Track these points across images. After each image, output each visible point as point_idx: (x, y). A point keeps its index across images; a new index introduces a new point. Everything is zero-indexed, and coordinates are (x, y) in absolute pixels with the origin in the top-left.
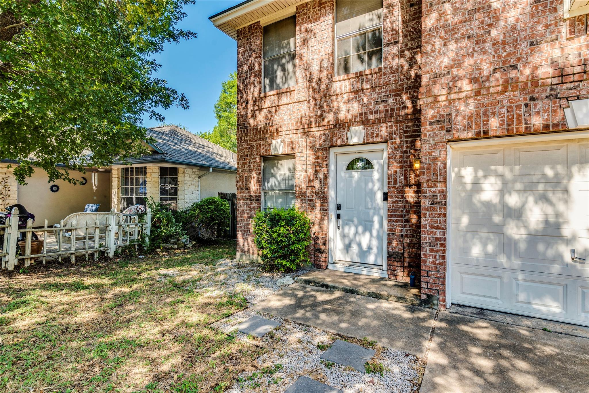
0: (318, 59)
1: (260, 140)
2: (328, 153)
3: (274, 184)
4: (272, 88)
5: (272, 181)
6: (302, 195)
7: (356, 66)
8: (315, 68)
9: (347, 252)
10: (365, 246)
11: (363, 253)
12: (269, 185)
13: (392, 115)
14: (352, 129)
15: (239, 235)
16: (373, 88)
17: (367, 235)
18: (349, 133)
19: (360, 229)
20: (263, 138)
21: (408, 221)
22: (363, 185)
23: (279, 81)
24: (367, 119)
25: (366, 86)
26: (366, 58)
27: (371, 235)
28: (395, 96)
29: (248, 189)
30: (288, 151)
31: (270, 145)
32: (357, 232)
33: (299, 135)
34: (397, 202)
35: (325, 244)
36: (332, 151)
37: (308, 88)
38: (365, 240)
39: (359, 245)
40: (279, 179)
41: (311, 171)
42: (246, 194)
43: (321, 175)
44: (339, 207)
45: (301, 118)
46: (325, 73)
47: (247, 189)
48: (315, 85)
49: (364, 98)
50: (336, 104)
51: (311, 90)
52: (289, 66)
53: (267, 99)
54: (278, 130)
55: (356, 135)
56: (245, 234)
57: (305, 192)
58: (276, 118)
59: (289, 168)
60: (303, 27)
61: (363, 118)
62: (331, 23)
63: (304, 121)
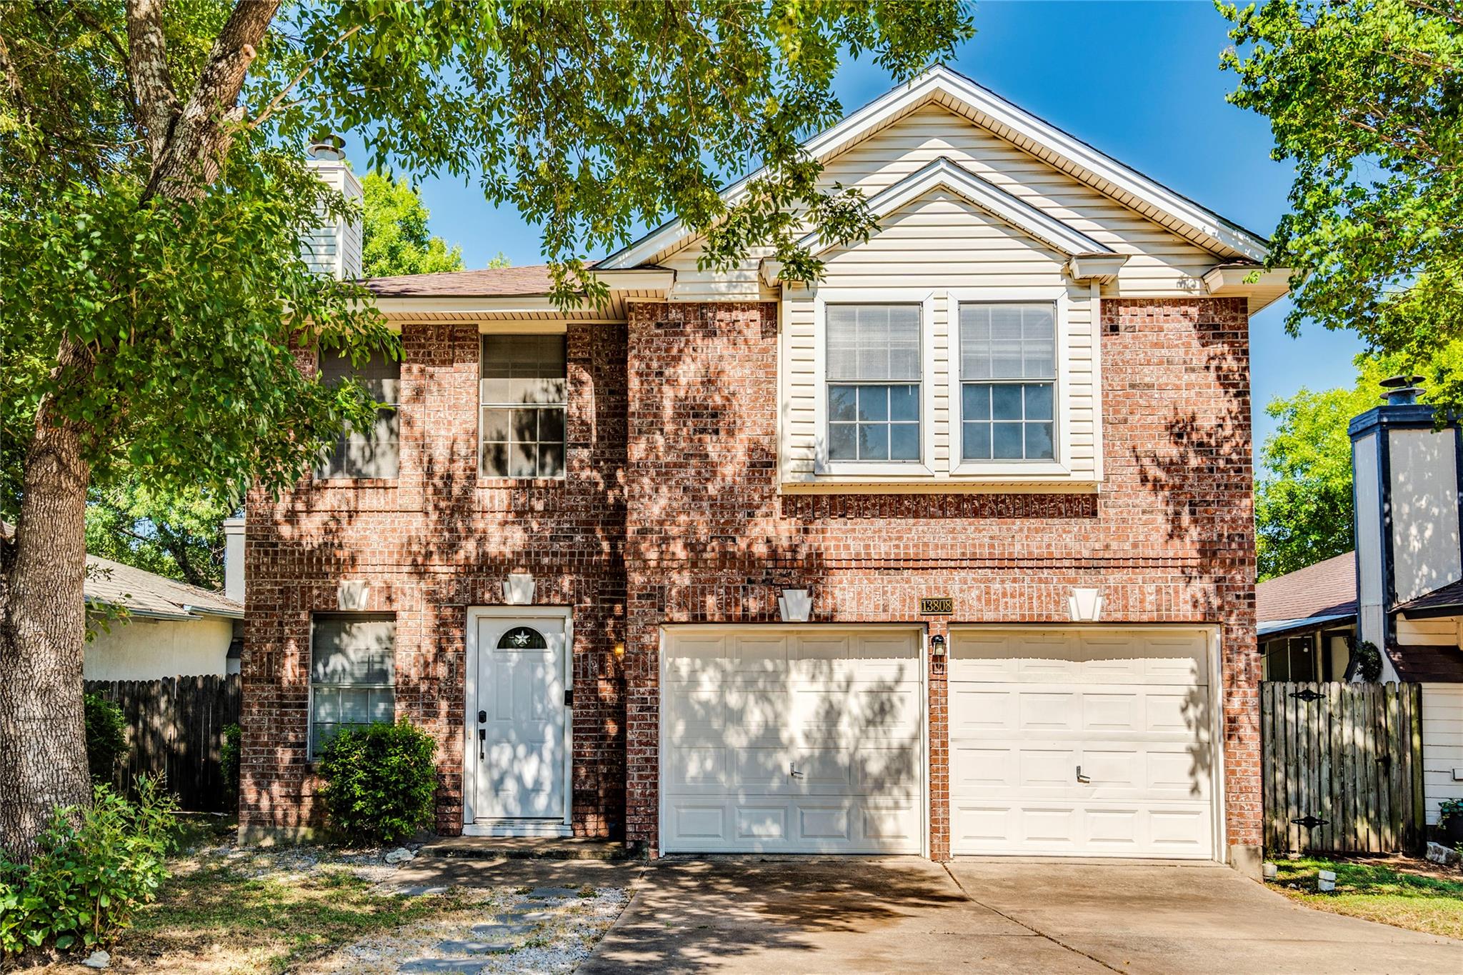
0: (447, 438)
1: (310, 576)
2: (464, 616)
3: (340, 668)
4: (337, 468)
5: (336, 662)
6: (409, 692)
7: (516, 460)
8: (440, 453)
9: (497, 795)
10: (529, 781)
11: (526, 795)
12: (329, 670)
13: (580, 562)
14: (512, 576)
15: (248, 784)
16: (548, 512)
17: (534, 760)
18: (506, 584)
19: (521, 750)
20: (317, 574)
21: (604, 738)
22: (526, 673)
23: (354, 453)
24: (538, 563)
25: (539, 506)
26: (536, 451)
27: (541, 760)
28: (585, 531)
29: (275, 680)
30: (379, 605)
31: (335, 589)
32: (515, 757)
33: (405, 577)
34: (587, 706)
35: (458, 787)
36: (473, 612)
37: (425, 485)
38: (529, 770)
39: (519, 779)
40: (352, 656)
41: (429, 648)
42: (269, 692)
43: (450, 655)
44: (482, 717)
45: (410, 544)
46: (460, 464)
47: (272, 682)
48: (439, 483)
49: (535, 526)
50: (480, 525)
51: (430, 490)
52: (381, 430)
53: (329, 493)
54: (353, 559)
55: (519, 588)
56: (263, 782)
57: (416, 689)
58: (350, 534)
59: (379, 640)
60: (415, 368)
61: (531, 560)
62: (473, 376)
63: (415, 548)
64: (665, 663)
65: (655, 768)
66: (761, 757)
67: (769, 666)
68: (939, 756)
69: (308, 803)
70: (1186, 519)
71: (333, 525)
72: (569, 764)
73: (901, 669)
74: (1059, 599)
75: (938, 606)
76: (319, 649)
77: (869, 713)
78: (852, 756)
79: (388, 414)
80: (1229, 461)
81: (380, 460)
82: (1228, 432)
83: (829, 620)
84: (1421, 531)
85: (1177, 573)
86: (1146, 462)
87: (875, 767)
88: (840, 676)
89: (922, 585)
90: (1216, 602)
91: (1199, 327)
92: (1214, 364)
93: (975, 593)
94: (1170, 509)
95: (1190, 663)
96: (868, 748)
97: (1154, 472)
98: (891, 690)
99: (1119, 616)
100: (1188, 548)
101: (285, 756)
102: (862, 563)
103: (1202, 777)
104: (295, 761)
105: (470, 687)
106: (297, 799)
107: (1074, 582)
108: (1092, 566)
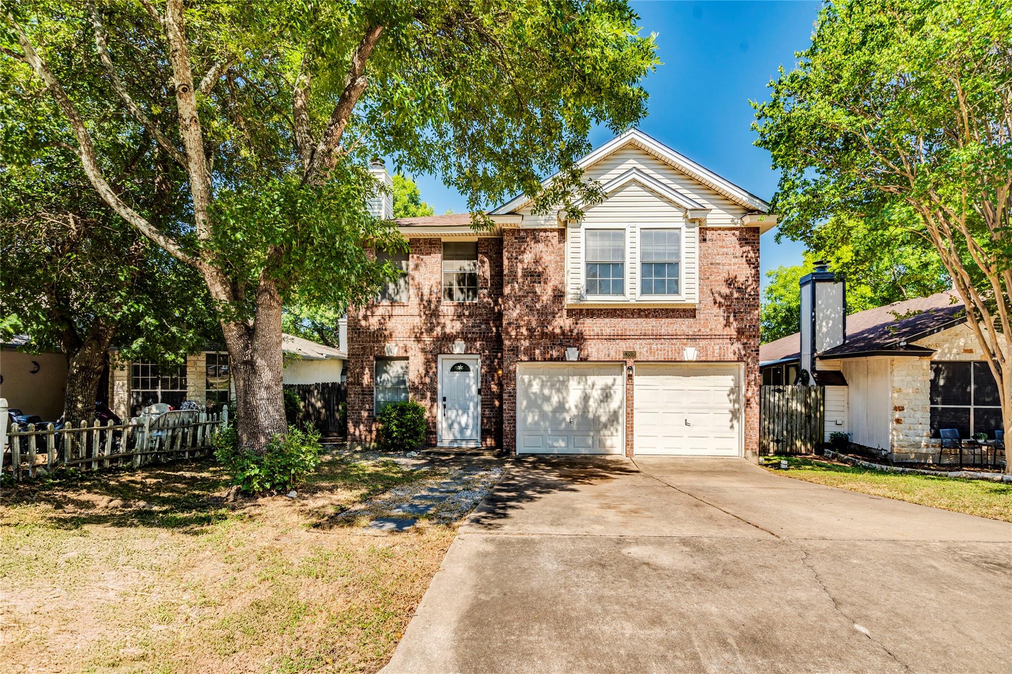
0: (429, 285)
1: (373, 342)
2: (437, 358)
3: (386, 379)
4: (383, 297)
5: (385, 376)
6: (415, 389)
7: (457, 294)
8: (426, 291)
9: (451, 430)
10: (463, 424)
11: (462, 430)
12: (382, 380)
13: (484, 336)
14: (456, 342)
15: (350, 425)
16: (470, 316)
17: (465, 416)
18: (454, 345)
19: (460, 412)
20: (377, 341)
21: (494, 407)
22: (462, 381)
23: (391, 291)
24: (467, 337)
25: (467, 313)
26: (466, 291)
27: (468, 416)
28: (486, 323)
29: (360, 384)
30: (402, 354)
31: (384, 347)
32: (458, 415)
33: (412, 342)
34: (487, 395)
35: (435, 427)
36: (440, 357)
37: (420, 305)
38: (464, 420)
39: (459, 423)
40: (391, 374)
41: (422, 371)
42: (358, 389)
43: (431, 374)
44: (444, 399)
45: (414, 329)
46: (434, 296)
48: (426, 304)
49: (465, 321)
50: (443, 321)
51: (422, 306)
52: (401, 282)
53: (381, 308)
54: (391, 335)
55: (459, 347)
56: (356, 424)
57: (417, 388)
58: (390, 325)
59: (402, 368)
60: (415, 256)
61: (464, 335)
62: (439, 260)
63: (416, 330)
64: (519, 377)
65: (515, 420)
66: (557, 415)
67: (561, 378)
68: (630, 415)
69: (375, 433)
70: (732, 319)
71: (382, 321)
72: (480, 418)
73: (615, 380)
74: (680, 351)
75: (631, 354)
76: (378, 371)
77: (601, 397)
78: (594, 415)
79: (405, 275)
80: (750, 295)
81: (401, 294)
82: (750, 283)
83: (586, 360)
84: (827, 324)
85: (728, 341)
86: (716, 295)
87: (604, 419)
88: (590, 382)
89: (624, 346)
90: (743, 353)
91: (739, 240)
92: (745, 255)
93: (645, 349)
94: (726, 315)
95: (732, 377)
96: (601, 411)
97: (719, 299)
98: (610, 388)
99: (704, 359)
100: (732, 331)
101: (365, 414)
102: (599, 337)
103: (735, 422)
104: (369, 416)
105: (439, 387)
106: (370, 432)
107: (686, 344)
108: (693, 338)
